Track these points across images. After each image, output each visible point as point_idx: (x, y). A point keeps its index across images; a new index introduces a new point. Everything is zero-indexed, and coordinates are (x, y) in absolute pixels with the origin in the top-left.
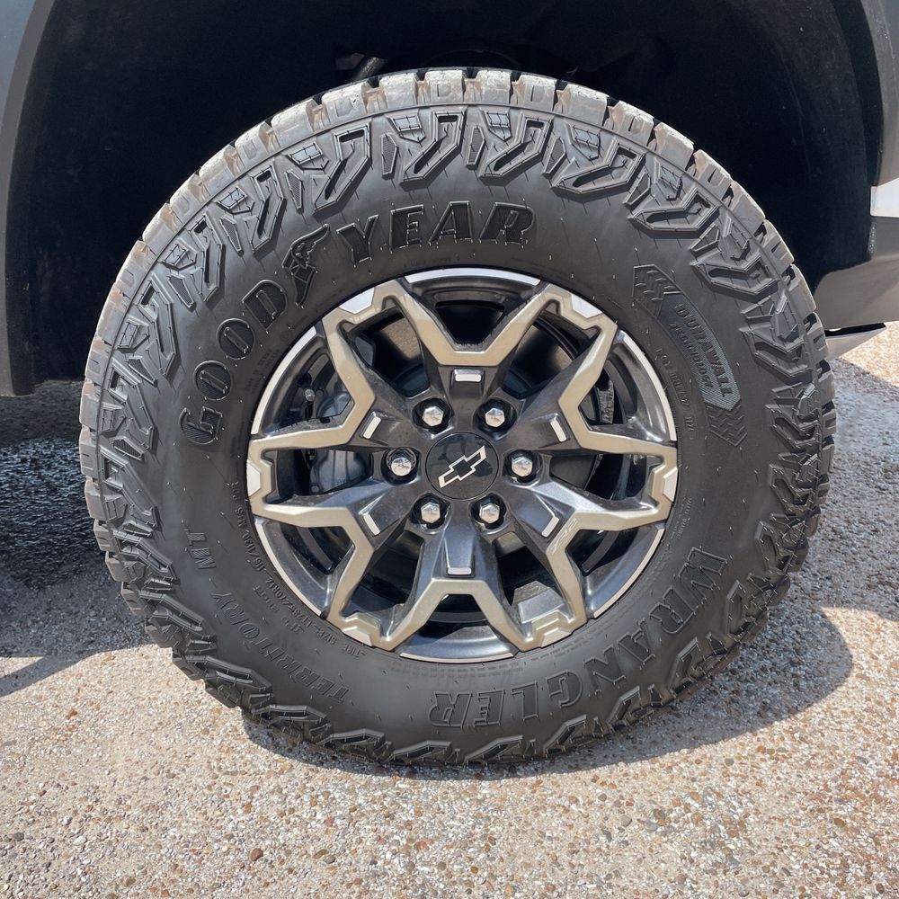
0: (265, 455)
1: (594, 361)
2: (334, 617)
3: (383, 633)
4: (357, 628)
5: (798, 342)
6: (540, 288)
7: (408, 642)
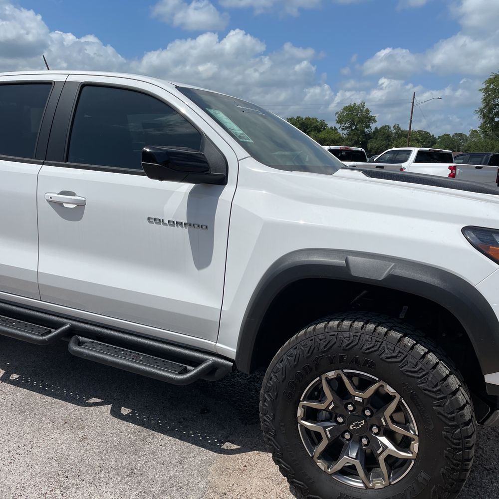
0: (303, 407)
1: (393, 406)
2: (315, 458)
3: (328, 469)
4: (321, 464)
5: (453, 415)
6: (379, 381)
7: (335, 473)
